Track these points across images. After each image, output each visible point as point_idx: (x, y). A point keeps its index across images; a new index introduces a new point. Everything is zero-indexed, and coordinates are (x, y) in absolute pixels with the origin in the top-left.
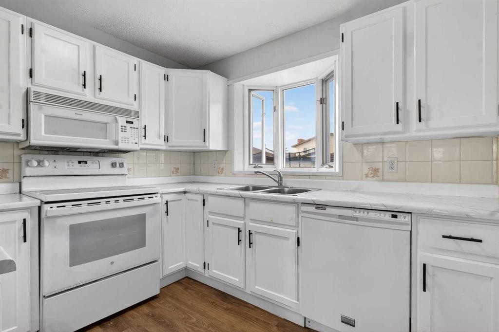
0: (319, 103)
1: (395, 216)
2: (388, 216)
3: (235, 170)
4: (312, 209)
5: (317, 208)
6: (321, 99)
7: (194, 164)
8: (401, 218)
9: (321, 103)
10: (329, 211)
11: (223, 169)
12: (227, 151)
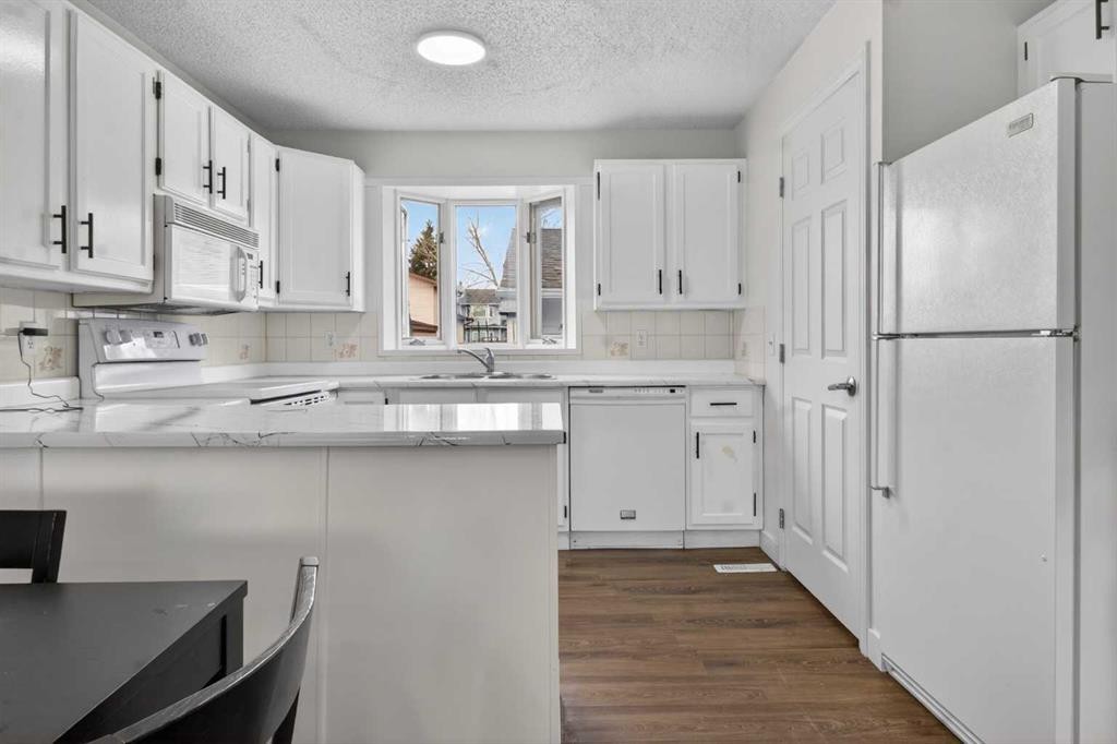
0: (525, 240)
1: (673, 391)
2: (667, 392)
3: (385, 349)
4: (586, 393)
5: (591, 391)
6: (529, 235)
7: (266, 337)
8: (678, 391)
9: (529, 241)
10: (606, 392)
11: (353, 347)
12: (364, 313)
